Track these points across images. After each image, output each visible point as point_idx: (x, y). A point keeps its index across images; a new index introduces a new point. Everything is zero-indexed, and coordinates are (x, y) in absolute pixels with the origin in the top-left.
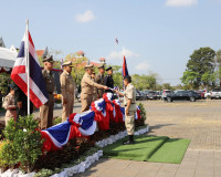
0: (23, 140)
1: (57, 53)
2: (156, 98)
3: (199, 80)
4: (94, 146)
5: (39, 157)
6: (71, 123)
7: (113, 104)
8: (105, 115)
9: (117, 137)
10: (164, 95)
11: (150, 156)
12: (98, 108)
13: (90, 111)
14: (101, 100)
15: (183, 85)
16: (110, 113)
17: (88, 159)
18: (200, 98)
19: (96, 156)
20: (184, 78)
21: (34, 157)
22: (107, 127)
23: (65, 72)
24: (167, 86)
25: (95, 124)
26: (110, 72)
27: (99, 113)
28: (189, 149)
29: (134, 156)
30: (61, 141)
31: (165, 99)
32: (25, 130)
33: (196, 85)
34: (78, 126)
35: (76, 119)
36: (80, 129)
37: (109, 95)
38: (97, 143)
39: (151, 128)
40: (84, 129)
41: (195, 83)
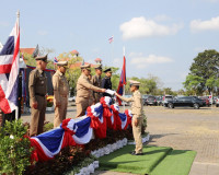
0: (9, 149)
2: (155, 104)
3: (203, 85)
4: (88, 156)
5: (26, 167)
6: (64, 129)
7: (111, 110)
8: (102, 121)
9: (115, 146)
10: (165, 101)
11: (151, 169)
12: (95, 114)
13: (85, 117)
14: (98, 105)
15: (185, 90)
16: (108, 119)
17: (82, 171)
19: (91, 167)
20: (187, 83)
21: (21, 167)
22: (104, 134)
23: (58, 72)
24: (168, 91)
25: (91, 131)
26: (108, 74)
27: (96, 119)
28: (195, 163)
29: (134, 168)
30: (52, 150)
31: (167, 105)
32: (12, 137)
33: (200, 91)
34: (72, 133)
35: (70, 125)
36: (74, 137)
37: (107, 99)
38: (93, 153)
39: (152, 137)
40: (79, 136)
41: (199, 89)
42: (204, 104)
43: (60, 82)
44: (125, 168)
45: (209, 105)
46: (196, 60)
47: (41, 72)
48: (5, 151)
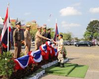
0: (5, 64)
1: (23, 21)
2: (71, 45)
3: (92, 36)
4: (40, 68)
5: (13, 73)
6: (29, 56)
7: (51, 47)
8: (46, 52)
9: (52, 63)
10: (75, 43)
11: (69, 74)
12: (43, 49)
13: (39, 50)
14: (45, 45)
15: (84, 38)
16: (49, 51)
17: (37, 74)
18: (93, 45)
19: (41, 73)
20: (85, 35)
21: (10, 73)
22: (47, 58)
23: (27, 30)
24: (76, 39)
25: (41, 56)
26: (49, 31)
27: (43, 51)
28: (88, 71)
29: (61, 73)
30: (24, 65)
31: (76, 45)
32: (6, 59)
33: (91, 39)
34: (33, 58)
35: (32, 54)
37: (49, 43)
38: (42, 67)
39: (69, 59)
40: (36, 59)
41: (90, 38)
42: (92, 45)
43: (28, 35)
44: (57, 73)
45: (95, 45)
46: (89, 25)
47: (19, 30)
48: (3, 65)
